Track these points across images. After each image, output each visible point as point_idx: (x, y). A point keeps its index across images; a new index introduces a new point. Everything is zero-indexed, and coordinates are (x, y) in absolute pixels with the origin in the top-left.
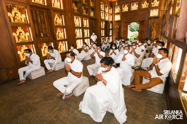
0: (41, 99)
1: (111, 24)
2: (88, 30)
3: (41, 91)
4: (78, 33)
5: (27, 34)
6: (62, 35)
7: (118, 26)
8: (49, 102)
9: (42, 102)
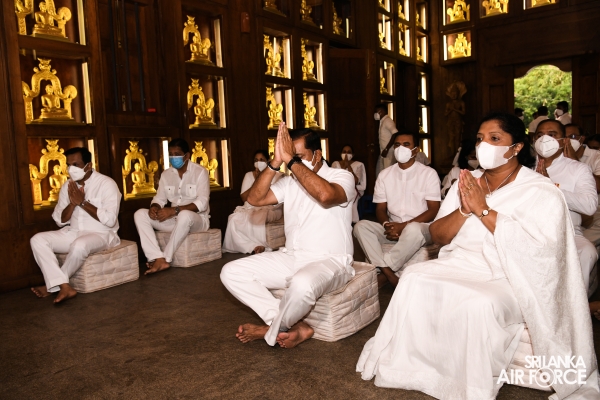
0: (159, 349)
1: (424, 81)
2: (322, 97)
3: (146, 326)
4: (279, 108)
5: (72, 91)
6: (209, 111)
7: (462, 87)
8: (202, 356)
9: (168, 357)
